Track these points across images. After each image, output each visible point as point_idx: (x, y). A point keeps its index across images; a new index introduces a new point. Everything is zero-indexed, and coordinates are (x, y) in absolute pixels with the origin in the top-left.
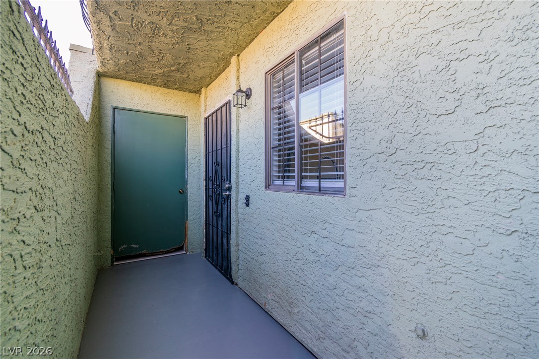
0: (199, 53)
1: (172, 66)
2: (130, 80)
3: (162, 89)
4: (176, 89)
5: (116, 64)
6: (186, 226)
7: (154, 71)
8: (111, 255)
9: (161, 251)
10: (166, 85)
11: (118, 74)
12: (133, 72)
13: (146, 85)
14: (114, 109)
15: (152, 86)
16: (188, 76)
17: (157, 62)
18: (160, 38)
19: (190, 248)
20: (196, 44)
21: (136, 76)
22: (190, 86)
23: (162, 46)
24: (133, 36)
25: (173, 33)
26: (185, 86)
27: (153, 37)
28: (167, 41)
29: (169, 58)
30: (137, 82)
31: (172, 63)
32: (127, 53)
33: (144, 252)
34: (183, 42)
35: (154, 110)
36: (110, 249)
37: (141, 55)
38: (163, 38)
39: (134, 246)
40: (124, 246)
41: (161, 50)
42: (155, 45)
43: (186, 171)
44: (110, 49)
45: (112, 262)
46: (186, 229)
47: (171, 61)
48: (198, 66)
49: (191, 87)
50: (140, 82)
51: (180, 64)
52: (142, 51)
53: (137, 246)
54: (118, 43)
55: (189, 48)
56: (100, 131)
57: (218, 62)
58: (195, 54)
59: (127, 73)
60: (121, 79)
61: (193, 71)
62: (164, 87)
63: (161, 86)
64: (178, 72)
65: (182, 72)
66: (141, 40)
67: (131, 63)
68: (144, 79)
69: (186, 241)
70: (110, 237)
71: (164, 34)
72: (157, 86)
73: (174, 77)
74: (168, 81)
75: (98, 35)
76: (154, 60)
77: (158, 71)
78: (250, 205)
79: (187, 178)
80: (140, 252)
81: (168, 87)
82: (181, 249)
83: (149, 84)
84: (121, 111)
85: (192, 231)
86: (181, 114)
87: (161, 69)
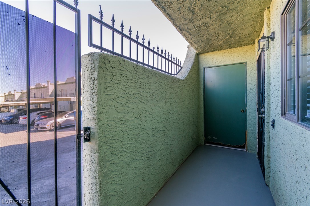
0: (237, 22)
1: (226, 37)
2: (211, 52)
3: (229, 50)
4: (237, 47)
5: (201, 48)
6: (246, 134)
7: (219, 43)
8: (204, 140)
9: (230, 145)
10: (230, 47)
11: (204, 51)
12: (210, 47)
13: (220, 51)
14: (204, 68)
15: (223, 50)
16: (240, 37)
17: (217, 38)
18: (211, 27)
19: (249, 148)
20: (232, 19)
21: (212, 49)
22: (245, 42)
23: (214, 31)
24: (199, 33)
25: (215, 21)
26: (242, 43)
27: (207, 29)
28: (214, 27)
29: (221, 34)
30: (215, 51)
31: (225, 35)
32: (202, 41)
33: (220, 142)
34: (223, 22)
35: (224, 64)
36: (203, 136)
37: (208, 39)
38: (212, 27)
39: (214, 138)
40: (210, 137)
41: (215, 32)
42: (211, 31)
43: (246, 97)
44: (195, 43)
45: (205, 143)
46: (246, 135)
47: (223, 34)
48: (242, 29)
49: (247, 42)
50: (216, 50)
51: (229, 34)
52: (207, 37)
53: (216, 139)
54: (196, 39)
55: (229, 24)
56: (199, 80)
57: (254, 20)
58: (235, 24)
59: (207, 49)
60: (207, 52)
61: (240, 33)
62: (230, 48)
63: (228, 49)
64: (232, 38)
65: (234, 37)
66: (203, 33)
67: (206, 44)
68: (217, 49)
69: (246, 143)
70: (203, 131)
71: (211, 24)
72: (226, 49)
73: (231, 41)
74: (229, 45)
75: (187, 40)
76: (215, 38)
77: (221, 42)
78: (275, 127)
79: (246, 103)
80: (218, 142)
81: (232, 47)
82: (243, 147)
83: (221, 50)
84: (208, 69)
85: (250, 138)
86: (242, 62)
87: (221, 40)
